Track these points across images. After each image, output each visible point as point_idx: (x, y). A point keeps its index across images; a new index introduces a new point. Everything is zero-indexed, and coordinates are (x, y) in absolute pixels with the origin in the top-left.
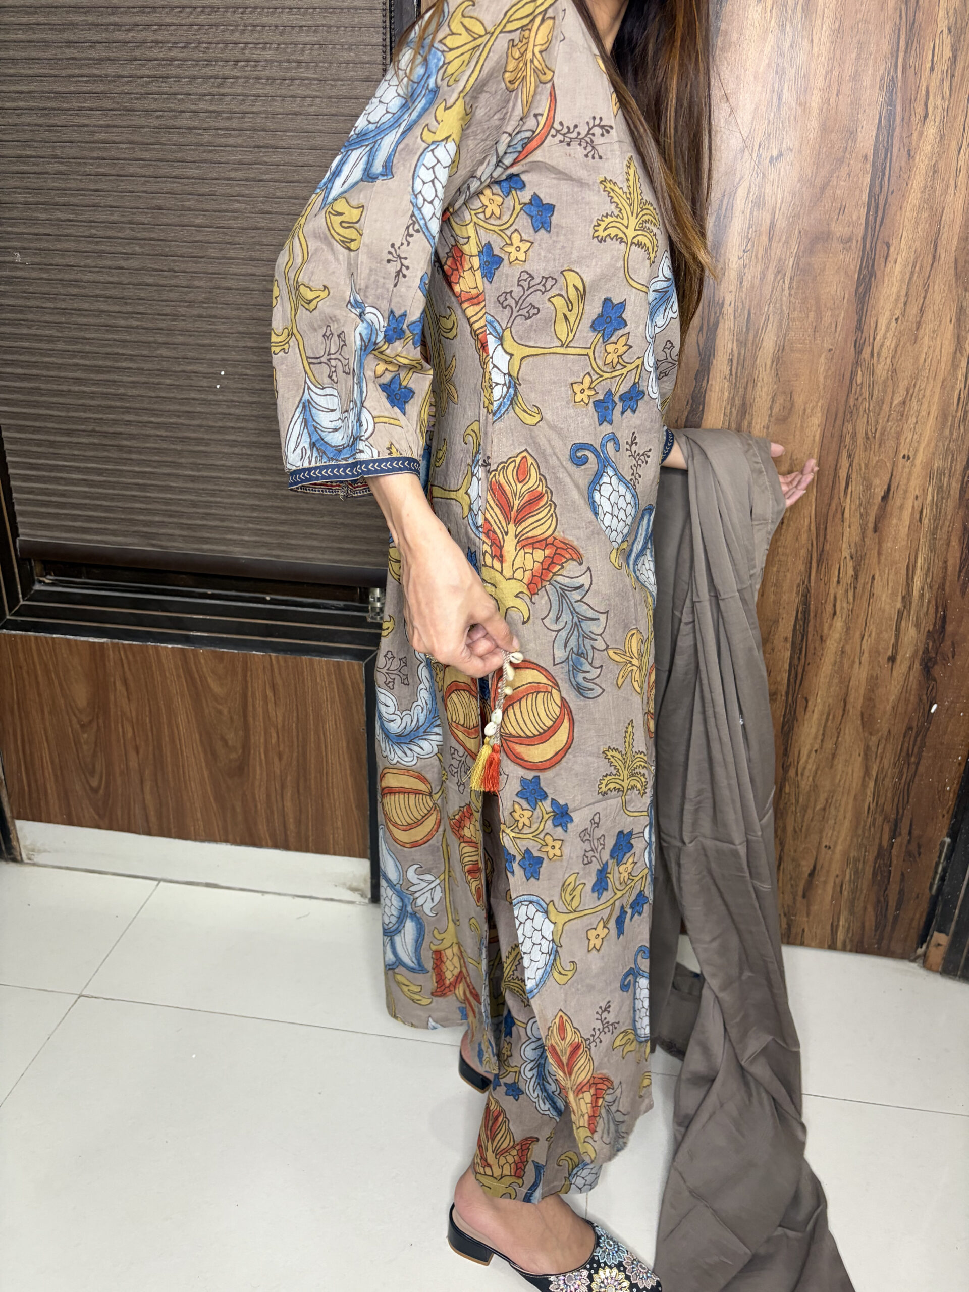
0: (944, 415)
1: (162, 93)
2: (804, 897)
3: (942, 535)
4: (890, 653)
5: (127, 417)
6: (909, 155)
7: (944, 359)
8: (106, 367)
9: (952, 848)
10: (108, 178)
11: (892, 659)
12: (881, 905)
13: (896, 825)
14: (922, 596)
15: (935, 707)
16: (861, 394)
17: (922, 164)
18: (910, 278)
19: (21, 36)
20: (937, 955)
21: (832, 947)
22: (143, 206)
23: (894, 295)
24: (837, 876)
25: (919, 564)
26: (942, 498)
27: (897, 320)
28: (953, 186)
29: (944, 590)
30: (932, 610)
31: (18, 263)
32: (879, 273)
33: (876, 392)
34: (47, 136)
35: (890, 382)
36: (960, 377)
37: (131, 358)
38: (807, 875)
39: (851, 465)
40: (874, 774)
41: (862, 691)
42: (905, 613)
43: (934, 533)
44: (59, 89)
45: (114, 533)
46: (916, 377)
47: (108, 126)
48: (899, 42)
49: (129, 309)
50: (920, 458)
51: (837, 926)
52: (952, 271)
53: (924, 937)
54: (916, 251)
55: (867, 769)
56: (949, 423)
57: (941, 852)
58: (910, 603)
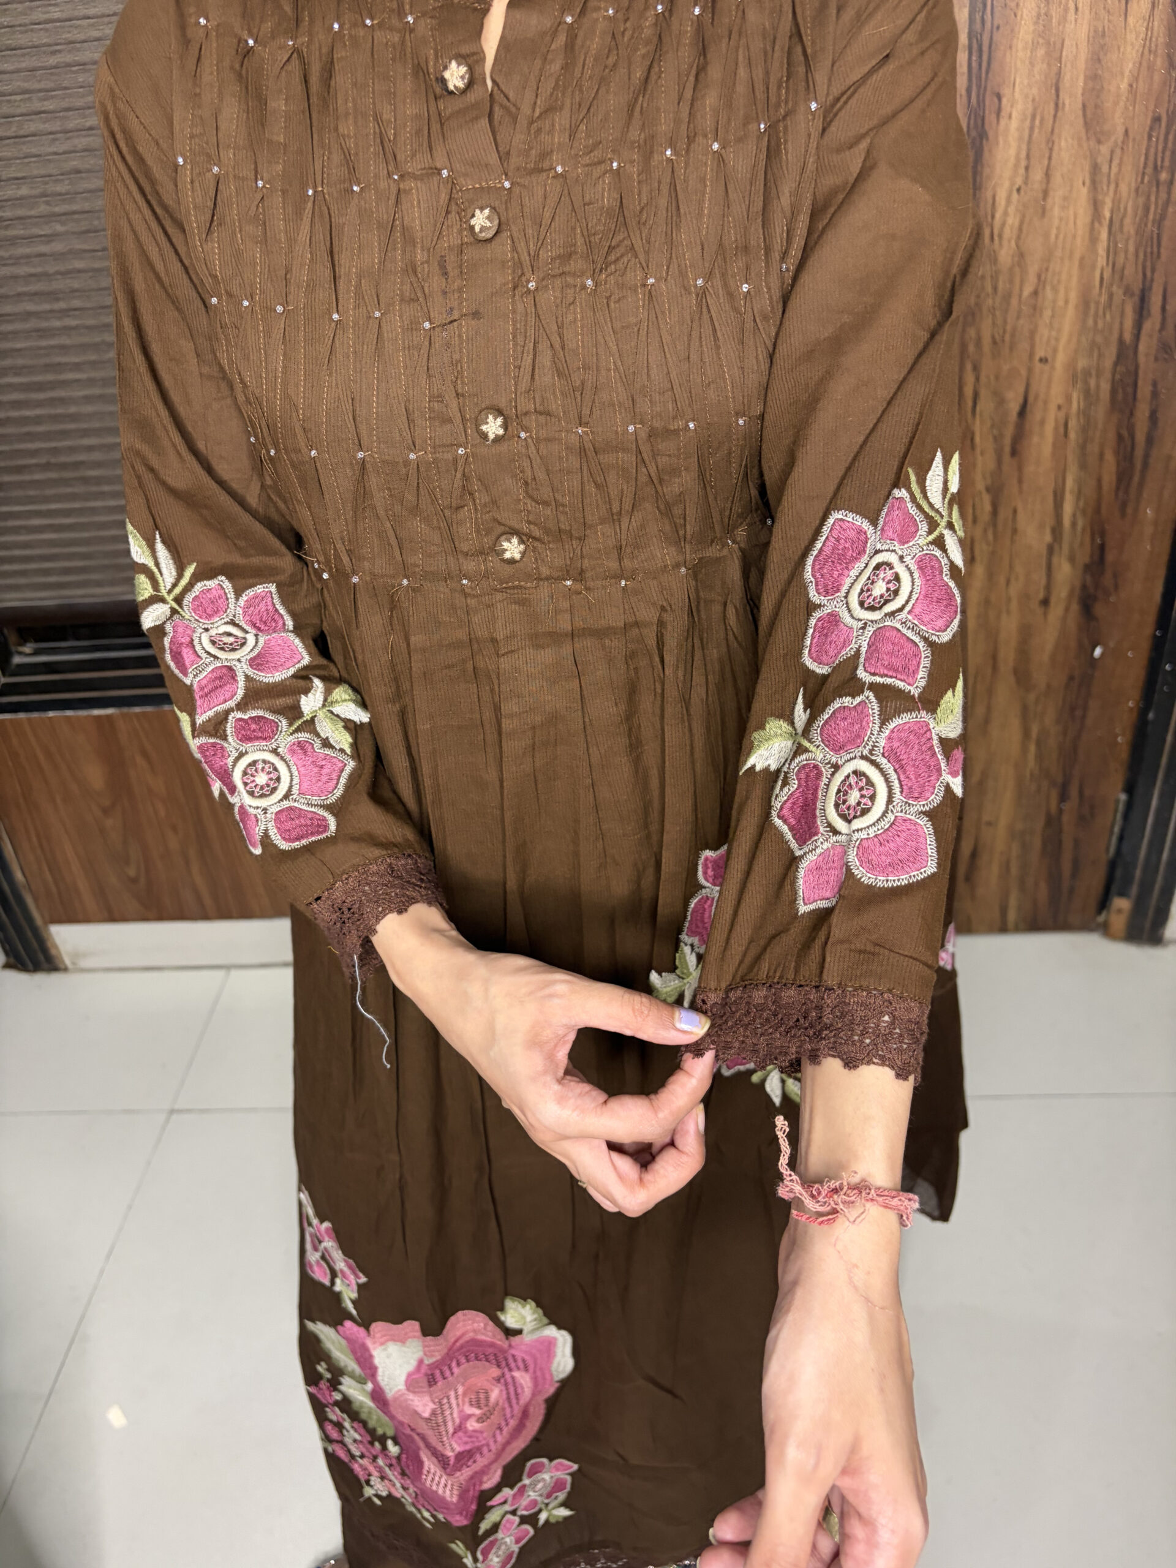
0: (1085, 302)
2: (966, 881)
3: (1093, 448)
4: (1041, 596)
5: (86, 442)
7: (1080, 232)
8: (50, 382)
9: (1129, 805)
11: (1045, 602)
12: (1054, 879)
13: (1064, 789)
14: (1074, 524)
15: (1098, 652)
16: (983, 288)
18: (1030, 136)
20: (1119, 922)
21: (1003, 928)
22: (54, 172)
23: (1012, 160)
24: (1002, 854)
25: (1068, 488)
26: (1091, 405)
27: (1018, 190)
28: (1072, 10)
29: (1099, 513)
30: (1088, 539)
32: (991, 134)
33: (1001, 285)
35: (1017, 270)
36: (1100, 253)
37: (77, 367)
38: (967, 857)
39: (977, 379)
40: (1035, 735)
41: (1012, 644)
42: (1056, 547)
43: (1083, 448)
45: (99, 584)
46: (1048, 258)
49: (62, 305)
50: (1061, 359)
51: (1007, 908)
52: (1081, 121)
53: (1103, 904)
54: (1033, 100)
55: (1026, 734)
56: (1092, 311)
57: (1116, 811)
58: (1061, 534)
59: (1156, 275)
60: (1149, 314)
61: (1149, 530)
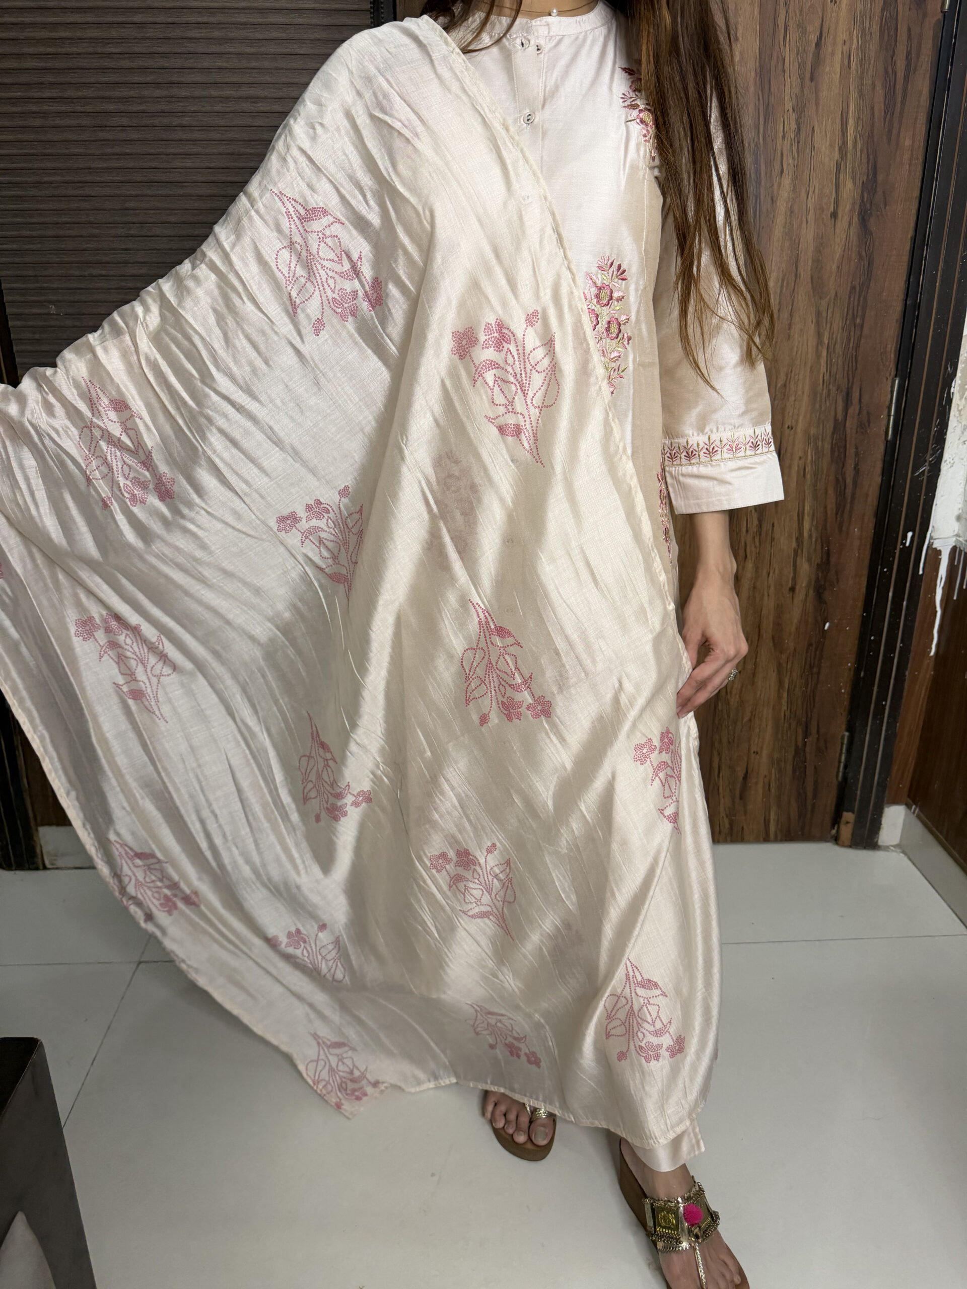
0: (814, 393)
1: (186, 168)
2: (741, 798)
4: (790, 585)
6: (772, 200)
7: (810, 351)
9: (851, 741)
10: (136, 239)
11: (792, 589)
12: (801, 797)
13: (807, 727)
14: (810, 536)
15: (827, 625)
17: (782, 206)
18: (781, 291)
19: (58, 122)
20: (846, 831)
21: (766, 839)
24: (765, 776)
25: (806, 511)
26: (819, 458)
28: (805, 222)
29: (826, 529)
30: (819, 547)
31: (53, 314)
34: (84, 205)
36: (822, 364)
38: (741, 779)
40: (786, 686)
41: (771, 618)
42: (799, 551)
43: (815, 486)
44: (93, 166)
47: (137, 196)
48: (759, 118)
50: (800, 427)
51: (769, 821)
52: (810, 285)
53: (836, 820)
54: (783, 271)
55: (780, 683)
56: (818, 399)
57: (842, 744)
58: (802, 542)
59: (855, 380)
60: (852, 403)
61: (856, 543)
